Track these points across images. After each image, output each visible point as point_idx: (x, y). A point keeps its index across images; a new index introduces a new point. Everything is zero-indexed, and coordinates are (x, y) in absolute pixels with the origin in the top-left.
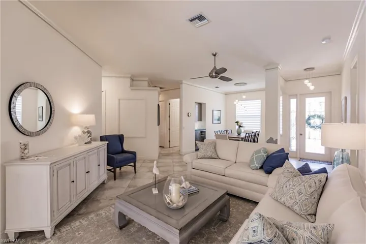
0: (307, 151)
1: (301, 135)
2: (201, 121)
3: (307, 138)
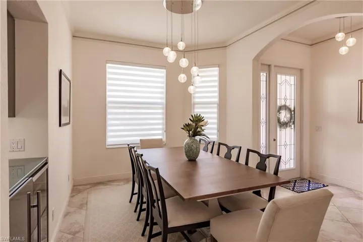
2: (14, 116)
3: (278, 144)
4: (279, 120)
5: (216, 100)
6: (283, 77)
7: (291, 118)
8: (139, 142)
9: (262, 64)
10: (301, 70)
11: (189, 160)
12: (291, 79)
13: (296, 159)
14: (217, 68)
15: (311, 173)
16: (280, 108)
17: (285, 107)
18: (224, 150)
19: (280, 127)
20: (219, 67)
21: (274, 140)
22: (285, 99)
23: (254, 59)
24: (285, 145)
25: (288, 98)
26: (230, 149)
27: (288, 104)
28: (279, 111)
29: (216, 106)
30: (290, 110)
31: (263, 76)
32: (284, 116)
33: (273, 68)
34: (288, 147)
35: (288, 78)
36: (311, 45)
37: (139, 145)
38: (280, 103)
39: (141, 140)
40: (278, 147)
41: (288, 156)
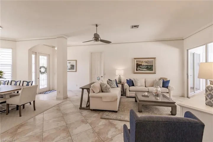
0: (40, 87)
3: (40, 80)
4: (40, 71)
6: (42, 57)
7: (45, 71)
9: (32, 52)
10: (49, 55)
12: (46, 58)
13: (47, 84)
15: (53, 88)
16: (41, 67)
17: (43, 67)
18: (13, 83)
19: (41, 74)
20: (12, 49)
21: (38, 78)
22: (43, 64)
24: (43, 80)
25: (44, 64)
26: (16, 82)
27: (44, 66)
28: (40, 68)
29: (10, 66)
30: (45, 68)
31: (33, 56)
32: (43, 70)
33: (37, 53)
34: (44, 80)
35: (44, 57)
36: (53, 47)
38: (41, 65)
40: (40, 81)
41: (44, 84)
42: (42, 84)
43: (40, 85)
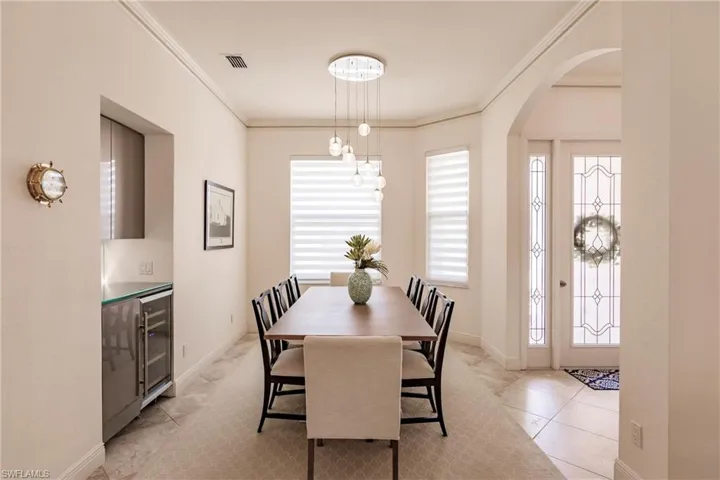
0: (579, 338)
1: (560, 285)
2: (143, 237)
3: (576, 293)
4: (580, 245)
5: (465, 208)
6: (592, 160)
7: (614, 243)
8: (329, 277)
9: (529, 141)
11: (356, 304)
12: (614, 163)
14: (466, 152)
16: (584, 221)
17: (598, 220)
19: (584, 259)
21: (563, 284)
22: (598, 204)
23: (509, 135)
24: (598, 296)
27: (605, 213)
28: (579, 229)
30: (612, 225)
32: (597, 238)
33: (557, 144)
34: (605, 300)
35: (604, 160)
37: (329, 282)
38: (581, 211)
39: (332, 274)
40: (577, 300)
41: (604, 320)
42: (591, 320)
43: (576, 321)
